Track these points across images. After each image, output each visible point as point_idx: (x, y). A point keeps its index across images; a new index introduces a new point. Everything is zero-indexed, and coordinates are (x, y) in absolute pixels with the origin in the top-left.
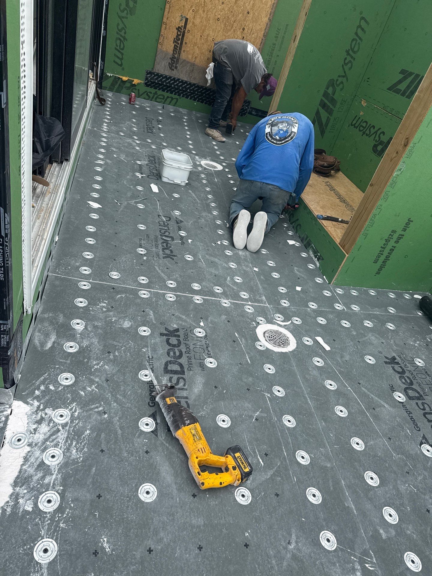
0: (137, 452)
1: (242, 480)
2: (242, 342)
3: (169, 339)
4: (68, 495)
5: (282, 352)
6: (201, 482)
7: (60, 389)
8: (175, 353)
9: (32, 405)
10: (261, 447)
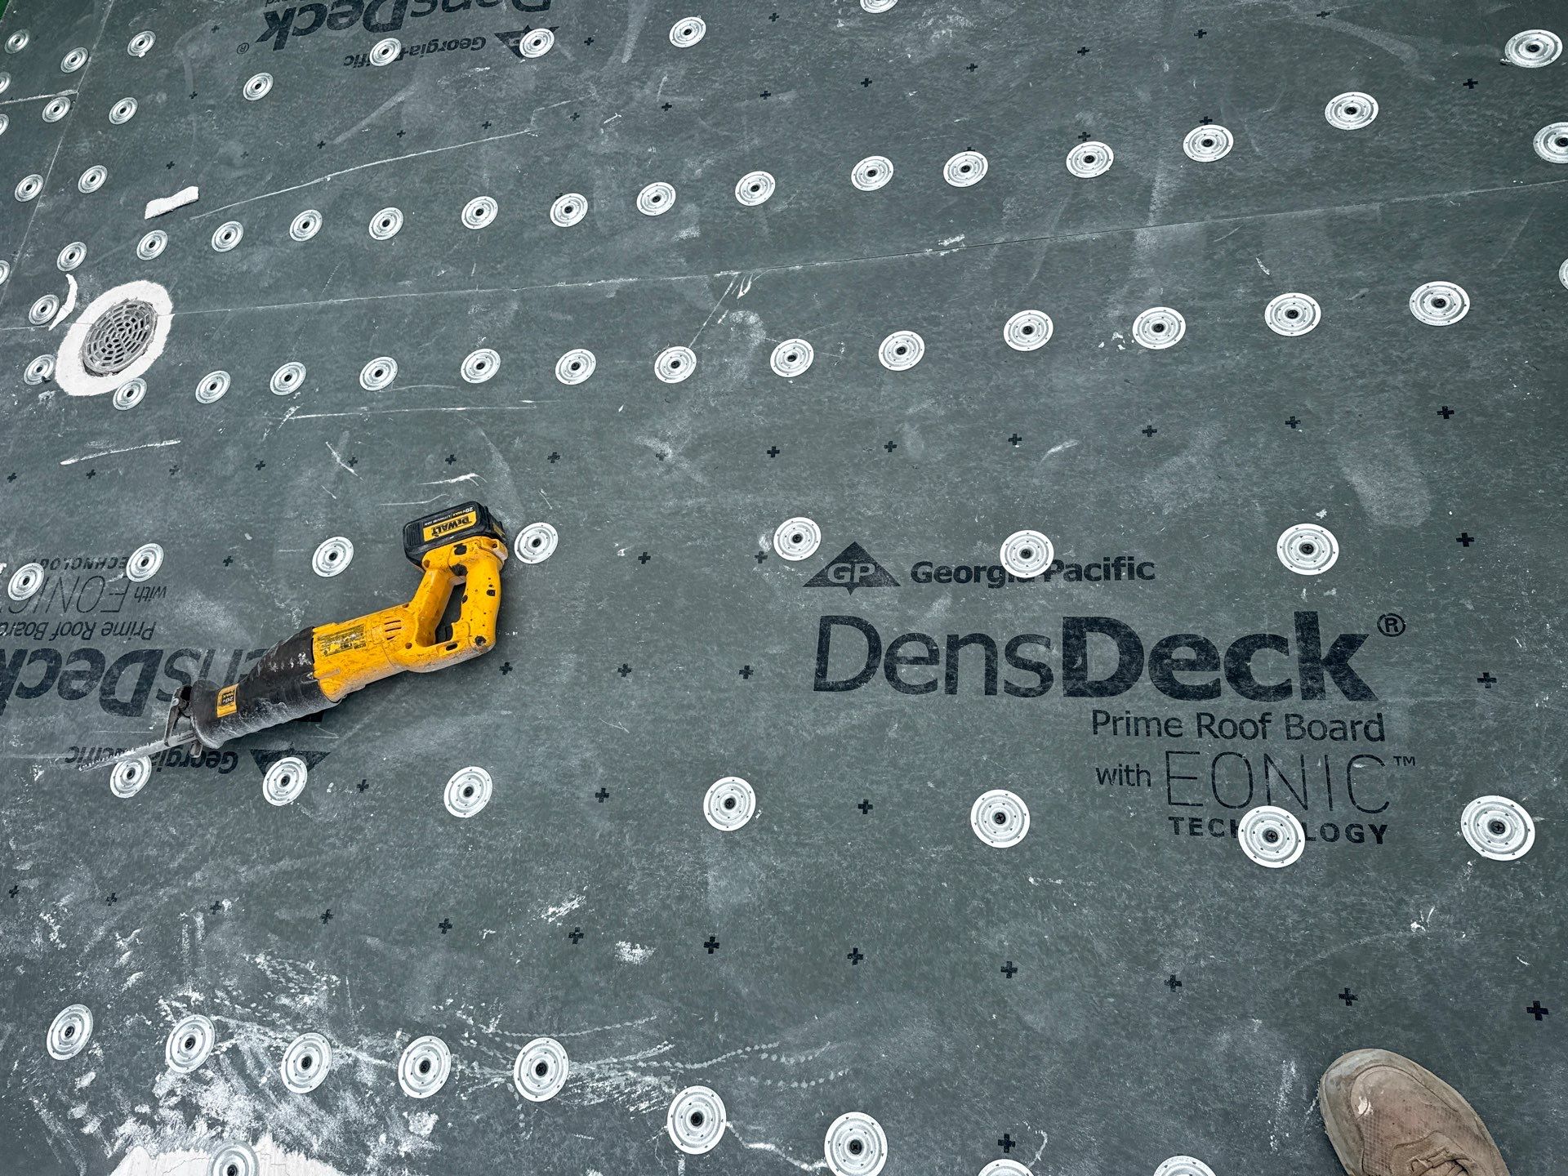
0: (355, 816)
1: (495, 536)
2: (101, 449)
3: (21, 686)
4: (420, 1012)
5: (169, 335)
6: (474, 645)
7: (99, 1052)
8: (79, 675)
9: (129, 1141)
10: (428, 468)
